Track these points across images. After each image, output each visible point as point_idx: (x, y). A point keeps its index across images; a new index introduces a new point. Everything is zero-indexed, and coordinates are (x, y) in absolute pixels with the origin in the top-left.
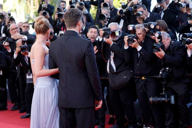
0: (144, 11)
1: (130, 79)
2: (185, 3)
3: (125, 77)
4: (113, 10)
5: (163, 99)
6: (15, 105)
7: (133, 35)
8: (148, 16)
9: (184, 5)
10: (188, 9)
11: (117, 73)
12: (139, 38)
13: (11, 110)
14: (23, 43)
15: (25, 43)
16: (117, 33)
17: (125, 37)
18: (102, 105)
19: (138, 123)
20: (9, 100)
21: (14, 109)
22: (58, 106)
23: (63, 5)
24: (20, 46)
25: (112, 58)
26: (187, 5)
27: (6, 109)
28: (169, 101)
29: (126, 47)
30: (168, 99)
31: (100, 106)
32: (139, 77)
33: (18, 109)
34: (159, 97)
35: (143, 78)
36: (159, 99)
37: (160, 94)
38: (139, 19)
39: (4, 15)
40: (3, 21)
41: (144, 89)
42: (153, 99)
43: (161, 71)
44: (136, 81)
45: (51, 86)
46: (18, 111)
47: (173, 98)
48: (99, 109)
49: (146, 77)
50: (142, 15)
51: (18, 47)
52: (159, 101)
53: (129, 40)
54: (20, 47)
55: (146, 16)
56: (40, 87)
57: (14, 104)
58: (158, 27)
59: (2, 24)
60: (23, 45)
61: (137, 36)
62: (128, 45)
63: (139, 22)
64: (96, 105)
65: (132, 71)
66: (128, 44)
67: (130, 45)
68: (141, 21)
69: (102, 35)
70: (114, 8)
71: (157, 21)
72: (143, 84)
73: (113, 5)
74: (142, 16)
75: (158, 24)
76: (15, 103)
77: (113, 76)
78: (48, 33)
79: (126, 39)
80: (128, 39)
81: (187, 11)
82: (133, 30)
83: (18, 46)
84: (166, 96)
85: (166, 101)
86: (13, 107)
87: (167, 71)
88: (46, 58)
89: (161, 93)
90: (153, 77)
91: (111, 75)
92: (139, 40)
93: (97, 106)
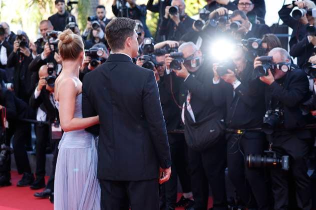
0: (243, 20)
2: (304, 8)
3: (211, 131)
4: (184, 19)
5: (269, 160)
6: (24, 178)
7: (227, 62)
8: (250, 29)
9: (304, 12)
10: (310, 18)
12: (237, 66)
13: (18, 186)
14: (50, 72)
15: (52, 73)
16: (193, 63)
18: (171, 176)
19: (229, 207)
20: (14, 169)
21: (22, 185)
22: (97, 178)
23: (102, 13)
24: (45, 77)
25: (188, 100)
26: (308, 12)
27: (9, 184)
28: (280, 165)
29: (216, 81)
30: (278, 161)
31: (167, 177)
32: (232, 130)
33: (30, 184)
34: (262, 156)
35: (239, 132)
36: (262, 160)
38: (235, 34)
39: (5, 29)
40: (3, 39)
41: (239, 151)
42: (254, 159)
43: (267, 113)
45: (85, 146)
47: (286, 160)
49: (244, 129)
50: (240, 27)
51: (43, 79)
52: (262, 162)
54: (46, 79)
55: (247, 28)
56: (68, 147)
58: (265, 45)
59: (1, 44)
60: (50, 76)
64: (161, 176)
65: (222, 120)
67: (222, 77)
69: (169, 64)
70: (186, 17)
71: (264, 36)
72: (238, 142)
73: (184, 12)
74: (240, 29)
75: (266, 40)
76: (24, 174)
78: (81, 58)
79: (215, 68)
81: (309, 21)
84: (275, 156)
85: (275, 164)
86: (20, 181)
87: (276, 113)
88: (77, 100)
89: (267, 150)
90: (256, 129)
91: (188, 126)
92: (236, 70)
93: (162, 178)
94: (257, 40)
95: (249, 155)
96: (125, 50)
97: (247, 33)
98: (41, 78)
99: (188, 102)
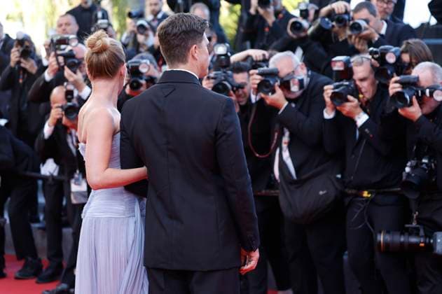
0: (371, 17)
1: (336, 197)
3: (321, 193)
4: (281, 16)
5: (413, 240)
6: (25, 266)
7: (347, 83)
8: (383, 32)
11: (299, 183)
12: (363, 90)
13: (17, 278)
16: (294, 84)
17: (326, 87)
21: (22, 277)
22: (144, 265)
24: (60, 105)
25: (285, 143)
27: (3, 276)
28: (430, 247)
29: (328, 114)
30: (427, 240)
31: (252, 264)
32: (354, 191)
34: (402, 234)
35: (366, 194)
36: (402, 239)
37: (407, 226)
38: (357, 40)
41: (366, 224)
42: (388, 238)
43: (409, 164)
44: (347, 201)
45: (124, 214)
46: (33, 281)
47: (440, 239)
48: (251, 271)
49: (374, 190)
50: (366, 29)
51: (57, 107)
52: (402, 244)
53: (334, 96)
54: (62, 107)
55: (378, 31)
56: (97, 215)
57: (22, 262)
58: (406, 58)
61: (356, 86)
62: (335, 109)
63: (358, 47)
64: (243, 261)
65: (339, 176)
66: (332, 106)
67: (338, 108)
68: (362, 45)
69: (256, 86)
70: (284, 12)
72: (364, 210)
73: (281, 4)
74: (365, 33)
75: (409, 49)
76: (27, 260)
77: (289, 189)
78: (122, 75)
79: (328, 94)
80: (333, 93)
82: (345, 69)
83: (56, 105)
84: (422, 232)
85: (422, 245)
86: (20, 271)
87: (424, 166)
89: (408, 224)
91: (284, 186)
92: (361, 96)
93: (244, 265)
94: (394, 49)
95: (380, 232)
96: (188, 64)
97: (376, 39)
98: (54, 106)
99: (285, 146)
